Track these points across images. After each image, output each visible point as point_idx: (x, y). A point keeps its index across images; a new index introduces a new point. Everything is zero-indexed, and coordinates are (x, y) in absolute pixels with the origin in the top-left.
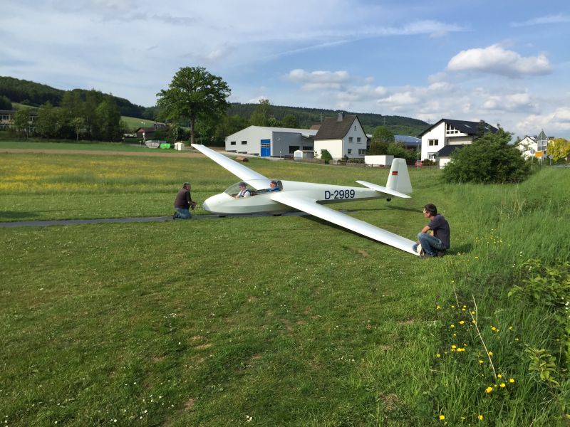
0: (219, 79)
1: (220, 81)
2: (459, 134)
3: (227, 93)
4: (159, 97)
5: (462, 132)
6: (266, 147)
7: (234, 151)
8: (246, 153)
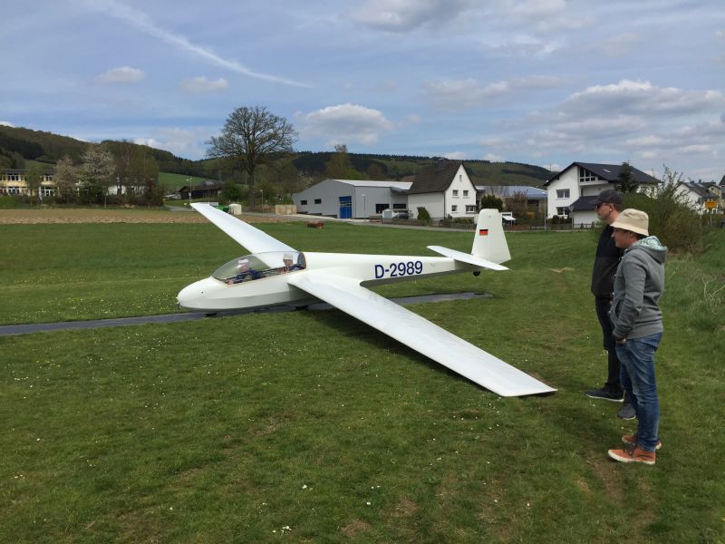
1: (284, 123)
4: (209, 146)
5: (600, 178)
6: (346, 206)
7: (306, 213)
8: (320, 214)
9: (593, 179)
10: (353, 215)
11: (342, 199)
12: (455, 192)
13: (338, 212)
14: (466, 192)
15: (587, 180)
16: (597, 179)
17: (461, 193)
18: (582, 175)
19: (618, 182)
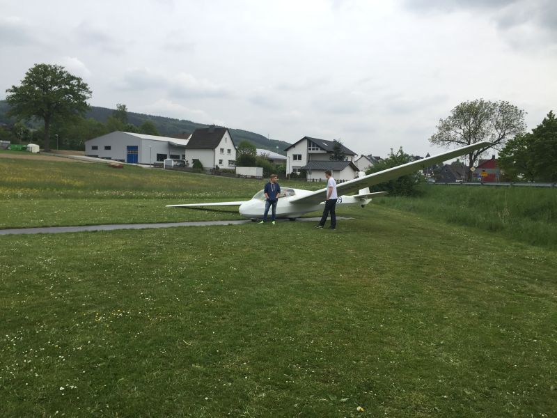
0: (79, 80)
1: (79, 82)
2: (319, 151)
3: (87, 95)
4: (10, 94)
5: (322, 149)
6: (133, 153)
7: (96, 156)
8: (110, 158)
9: (317, 149)
10: (139, 161)
11: (129, 148)
12: (222, 150)
13: (125, 158)
14: (229, 151)
15: (314, 149)
16: (319, 149)
17: (226, 151)
18: (310, 146)
19: (333, 152)
